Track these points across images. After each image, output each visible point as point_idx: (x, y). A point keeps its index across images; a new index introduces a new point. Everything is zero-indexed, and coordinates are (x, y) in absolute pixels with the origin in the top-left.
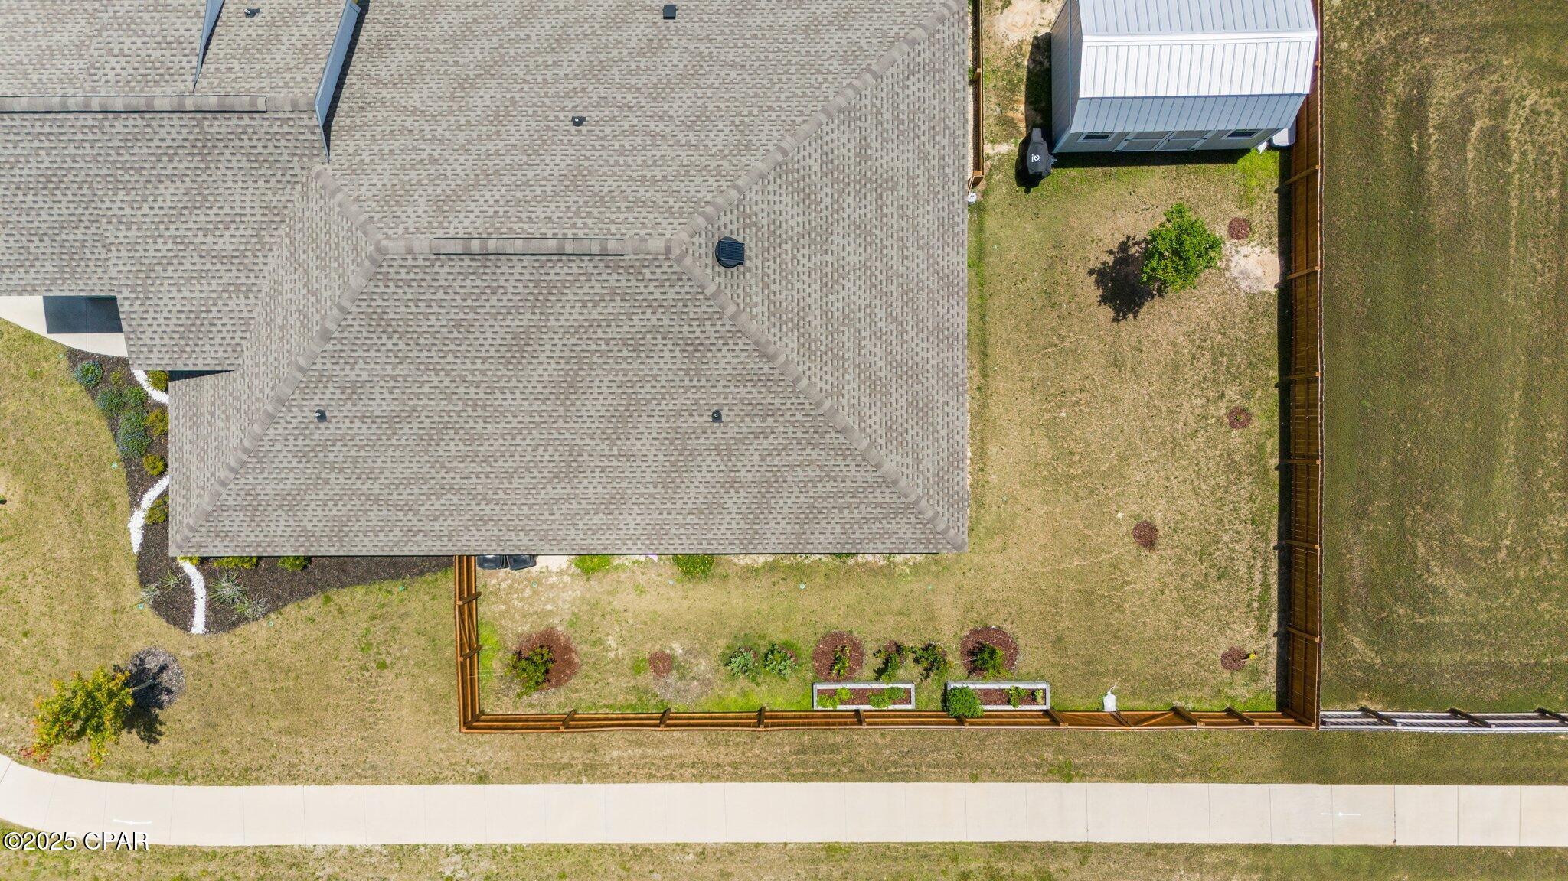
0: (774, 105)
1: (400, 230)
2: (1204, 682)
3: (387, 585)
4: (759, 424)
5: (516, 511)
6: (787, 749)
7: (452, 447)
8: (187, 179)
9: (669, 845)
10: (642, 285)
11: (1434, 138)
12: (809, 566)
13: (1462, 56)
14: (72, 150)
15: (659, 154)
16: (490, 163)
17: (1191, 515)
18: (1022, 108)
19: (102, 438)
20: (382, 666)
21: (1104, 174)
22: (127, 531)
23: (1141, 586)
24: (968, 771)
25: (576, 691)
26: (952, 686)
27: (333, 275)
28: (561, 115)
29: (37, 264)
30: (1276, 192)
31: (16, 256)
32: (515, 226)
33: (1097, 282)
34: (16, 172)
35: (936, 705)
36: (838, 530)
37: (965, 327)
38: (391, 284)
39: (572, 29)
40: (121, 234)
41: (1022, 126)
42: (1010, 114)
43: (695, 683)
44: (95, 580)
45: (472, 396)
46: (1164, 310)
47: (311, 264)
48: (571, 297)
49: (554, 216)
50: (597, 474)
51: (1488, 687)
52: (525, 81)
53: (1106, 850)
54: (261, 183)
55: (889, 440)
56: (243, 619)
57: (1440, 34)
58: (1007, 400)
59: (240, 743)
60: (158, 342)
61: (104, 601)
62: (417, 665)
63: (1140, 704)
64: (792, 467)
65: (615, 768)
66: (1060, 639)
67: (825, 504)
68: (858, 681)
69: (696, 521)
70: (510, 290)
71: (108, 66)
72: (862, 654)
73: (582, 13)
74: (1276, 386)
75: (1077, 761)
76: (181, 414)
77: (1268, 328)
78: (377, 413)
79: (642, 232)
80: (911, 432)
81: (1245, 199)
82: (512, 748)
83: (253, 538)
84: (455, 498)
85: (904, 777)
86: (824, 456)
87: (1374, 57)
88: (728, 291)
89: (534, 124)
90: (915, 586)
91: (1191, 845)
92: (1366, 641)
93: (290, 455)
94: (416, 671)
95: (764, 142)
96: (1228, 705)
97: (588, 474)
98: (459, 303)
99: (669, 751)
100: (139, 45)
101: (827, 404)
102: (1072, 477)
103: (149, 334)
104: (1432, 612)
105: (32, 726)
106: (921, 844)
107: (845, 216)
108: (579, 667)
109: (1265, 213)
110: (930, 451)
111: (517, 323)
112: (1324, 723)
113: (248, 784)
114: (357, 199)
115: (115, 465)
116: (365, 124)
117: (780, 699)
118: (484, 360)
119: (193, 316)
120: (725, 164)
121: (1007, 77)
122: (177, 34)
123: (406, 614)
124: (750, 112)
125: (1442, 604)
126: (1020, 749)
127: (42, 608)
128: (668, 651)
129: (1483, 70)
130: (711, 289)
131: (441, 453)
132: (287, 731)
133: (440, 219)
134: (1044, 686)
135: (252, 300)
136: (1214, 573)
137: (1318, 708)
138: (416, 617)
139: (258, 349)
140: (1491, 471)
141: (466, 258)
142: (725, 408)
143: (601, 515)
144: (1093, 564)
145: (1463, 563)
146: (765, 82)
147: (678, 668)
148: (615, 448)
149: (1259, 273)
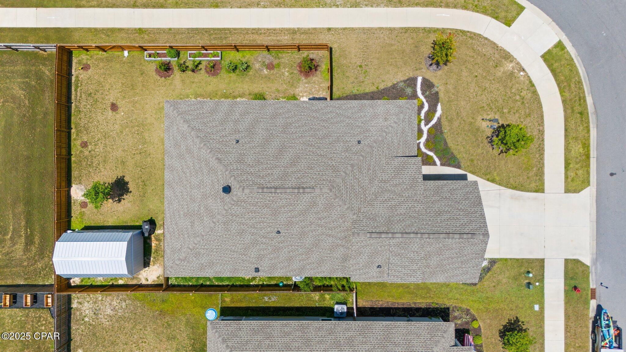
0: (219, 238)
1: (325, 196)
2: (96, 60)
3: (358, 93)
4: (224, 139)
5: (305, 114)
6: (230, 39)
7: (321, 133)
8: (396, 214)
9: (269, 8)
10: (253, 180)
11: (23, 233)
12: (222, 98)
13: (14, 258)
14: (430, 223)
15: (251, 221)
16: (302, 218)
17: (100, 114)
18: (153, 245)
19: (450, 140)
20: (361, 66)
21: (127, 223)
22: (442, 110)
23: (116, 91)
24: (172, 32)
25: (298, 58)
26: (176, 59)
27: (349, 184)
28: (284, 234)
29: (449, 190)
30: (72, 217)
31: (455, 192)
32: (290, 197)
33: (129, 189)
34: (449, 217)
35: (182, 53)
36: (204, 107)
37: (165, 171)
38: (329, 180)
39: (287, 264)
40: (419, 198)
41: (153, 238)
42: (157, 243)
43: (260, 60)
44: (453, 94)
45: (311, 148)
46: (108, 179)
47: (357, 187)
48: (276, 176)
49: (279, 200)
50: (278, 125)
51: (7, 59)
52: (297, 246)
53: (128, 6)
54: (373, 213)
55: (186, 135)
56: (405, 81)
57: (21, 265)
58: (158, 151)
59: (407, 41)
60: (412, 166)
61: (450, 87)
62: (349, 67)
63: (117, 53)
64: (216, 126)
65: (286, 33)
66: (142, 74)
67: (207, 115)
68: (208, 60)
69: (249, 110)
70: (293, 178)
71: (417, 248)
72: (205, 69)
73: (285, 270)
74: (72, 155)
75: (137, 35)
76: (412, 145)
77: (75, 173)
78: (342, 143)
79: (251, 195)
80: (180, 137)
81: (82, 214)
82: (319, 39)
83: (390, 106)
84: (323, 118)
85: (193, 30)
86: (205, 129)
87: (42, 259)
88: (228, 178)
89: (292, 231)
90: (188, 91)
91: (101, 7)
92: (44, 73)
93: (372, 131)
94: (350, 65)
95: (220, 225)
96: (88, 53)
97: (281, 125)
98: (309, 175)
99: (269, 38)
100: (408, 254)
101: (202, 145)
102: (137, 126)
103: (414, 168)
104: (24, 82)
105: (475, 47)
106: (188, 8)
107: (197, 204)
108: (297, 66)
109: (75, 210)
110: (175, 132)
111: (293, 169)
112: (55, 46)
113: (405, 27)
114: (340, 206)
115: (446, 131)
116: (344, 232)
117: (232, 55)
118: (306, 158)
119: (400, 174)
120: (230, 218)
121: (158, 254)
122: (397, 258)
123: (352, 83)
124: (226, 235)
125: (20, 85)
126: (155, 39)
127: (470, 85)
128: (269, 70)
129: (8, 253)
130: (232, 178)
131: (325, 131)
132: (392, 45)
133: (313, 199)
134: (146, 59)
135: (381, 178)
136: (93, 95)
137: (57, 51)
138: (349, 82)
139: (379, 163)
140: (5, 127)
141: (305, 187)
142: (234, 144)
143: (279, 112)
144: (131, 98)
145: (14, 98)
146: (223, 246)
147: (265, 65)
148: (271, 132)
149: (78, 191)
